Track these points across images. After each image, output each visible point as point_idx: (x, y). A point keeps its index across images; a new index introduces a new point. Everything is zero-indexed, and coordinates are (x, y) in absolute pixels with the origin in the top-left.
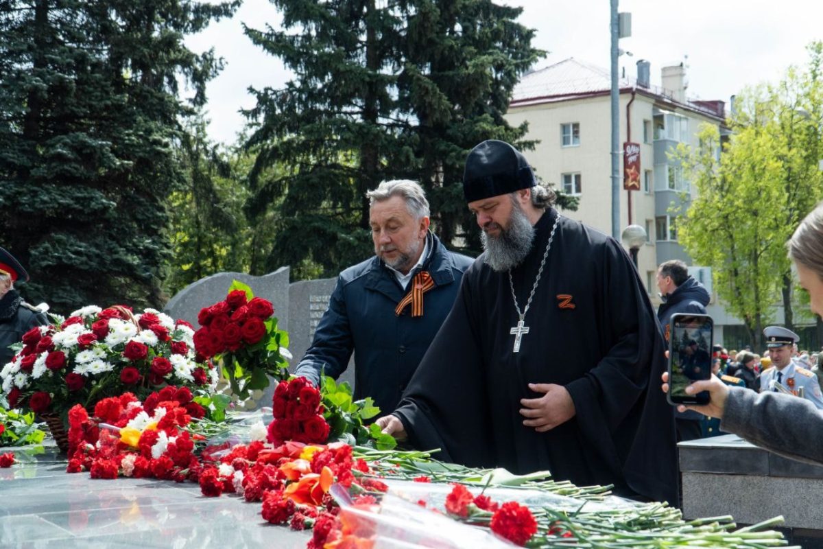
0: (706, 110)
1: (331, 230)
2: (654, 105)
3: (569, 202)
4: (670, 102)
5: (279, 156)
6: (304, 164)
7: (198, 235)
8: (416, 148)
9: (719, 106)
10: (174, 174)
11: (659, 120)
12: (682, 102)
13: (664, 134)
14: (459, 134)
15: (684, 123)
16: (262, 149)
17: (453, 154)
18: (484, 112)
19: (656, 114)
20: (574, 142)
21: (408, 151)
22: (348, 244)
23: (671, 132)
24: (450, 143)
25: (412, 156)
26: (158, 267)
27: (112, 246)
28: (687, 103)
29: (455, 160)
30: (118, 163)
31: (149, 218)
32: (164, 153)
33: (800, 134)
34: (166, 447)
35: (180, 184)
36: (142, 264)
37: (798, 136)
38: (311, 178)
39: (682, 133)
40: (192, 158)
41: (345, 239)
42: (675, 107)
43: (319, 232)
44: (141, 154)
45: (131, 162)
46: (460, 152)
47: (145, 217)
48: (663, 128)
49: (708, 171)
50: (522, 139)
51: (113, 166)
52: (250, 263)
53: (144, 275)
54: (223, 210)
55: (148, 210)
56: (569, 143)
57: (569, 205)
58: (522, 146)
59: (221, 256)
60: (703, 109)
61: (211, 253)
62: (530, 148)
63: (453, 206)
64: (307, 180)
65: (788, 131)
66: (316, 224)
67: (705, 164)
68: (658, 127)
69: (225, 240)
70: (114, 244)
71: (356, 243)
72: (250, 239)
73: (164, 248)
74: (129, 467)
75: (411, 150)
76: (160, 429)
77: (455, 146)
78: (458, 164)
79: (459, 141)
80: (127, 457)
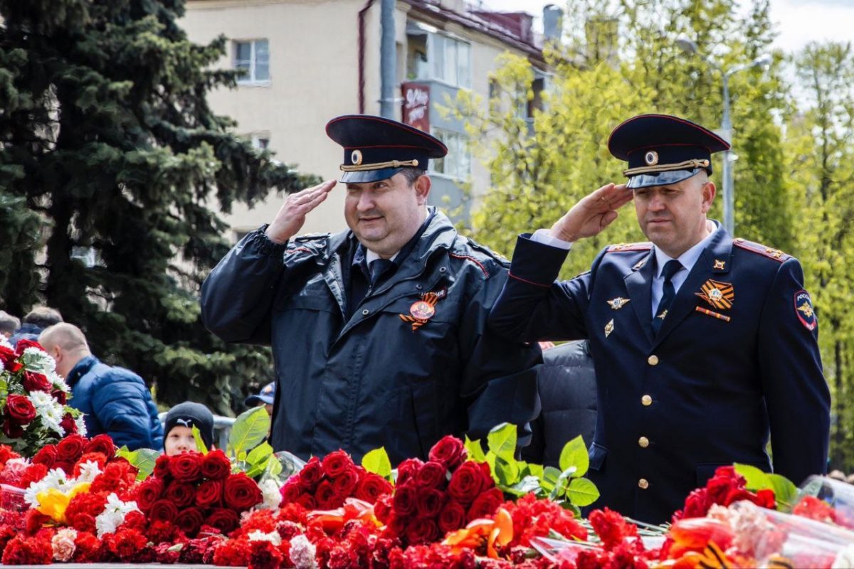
0: (501, 29)
2: (409, 14)
4: (436, 10)
8: (18, 74)
9: (524, 23)
11: (417, 44)
12: (459, 11)
13: (425, 71)
14: (101, 52)
15: (463, 50)
17: (93, 88)
18: (145, 14)
19: (414, 32)
20: (257, 77)
23: (439, 67)
24: (84, 68)
28: (468, 15)
29: (94, 101)
33: (675, 81)
34: (123, 517)
37: (671, 85)
39: (459, 70)
42: (446, 19)
46: (106, 85)
48: (424, 59)
49: (511, 143)
56: (247, 78)
58: (212, 80)
60: (495, 26)
62: (226, 83)
63: (89, 187)
65: (653, 75)
67: (507, 130)
68: (415, 57)
74: (68, 548)
75: (11, 76)
76: (104, 491)
77: (95, 74)
78: (100, 109)
79: (103, 65)
80: (59, 532)
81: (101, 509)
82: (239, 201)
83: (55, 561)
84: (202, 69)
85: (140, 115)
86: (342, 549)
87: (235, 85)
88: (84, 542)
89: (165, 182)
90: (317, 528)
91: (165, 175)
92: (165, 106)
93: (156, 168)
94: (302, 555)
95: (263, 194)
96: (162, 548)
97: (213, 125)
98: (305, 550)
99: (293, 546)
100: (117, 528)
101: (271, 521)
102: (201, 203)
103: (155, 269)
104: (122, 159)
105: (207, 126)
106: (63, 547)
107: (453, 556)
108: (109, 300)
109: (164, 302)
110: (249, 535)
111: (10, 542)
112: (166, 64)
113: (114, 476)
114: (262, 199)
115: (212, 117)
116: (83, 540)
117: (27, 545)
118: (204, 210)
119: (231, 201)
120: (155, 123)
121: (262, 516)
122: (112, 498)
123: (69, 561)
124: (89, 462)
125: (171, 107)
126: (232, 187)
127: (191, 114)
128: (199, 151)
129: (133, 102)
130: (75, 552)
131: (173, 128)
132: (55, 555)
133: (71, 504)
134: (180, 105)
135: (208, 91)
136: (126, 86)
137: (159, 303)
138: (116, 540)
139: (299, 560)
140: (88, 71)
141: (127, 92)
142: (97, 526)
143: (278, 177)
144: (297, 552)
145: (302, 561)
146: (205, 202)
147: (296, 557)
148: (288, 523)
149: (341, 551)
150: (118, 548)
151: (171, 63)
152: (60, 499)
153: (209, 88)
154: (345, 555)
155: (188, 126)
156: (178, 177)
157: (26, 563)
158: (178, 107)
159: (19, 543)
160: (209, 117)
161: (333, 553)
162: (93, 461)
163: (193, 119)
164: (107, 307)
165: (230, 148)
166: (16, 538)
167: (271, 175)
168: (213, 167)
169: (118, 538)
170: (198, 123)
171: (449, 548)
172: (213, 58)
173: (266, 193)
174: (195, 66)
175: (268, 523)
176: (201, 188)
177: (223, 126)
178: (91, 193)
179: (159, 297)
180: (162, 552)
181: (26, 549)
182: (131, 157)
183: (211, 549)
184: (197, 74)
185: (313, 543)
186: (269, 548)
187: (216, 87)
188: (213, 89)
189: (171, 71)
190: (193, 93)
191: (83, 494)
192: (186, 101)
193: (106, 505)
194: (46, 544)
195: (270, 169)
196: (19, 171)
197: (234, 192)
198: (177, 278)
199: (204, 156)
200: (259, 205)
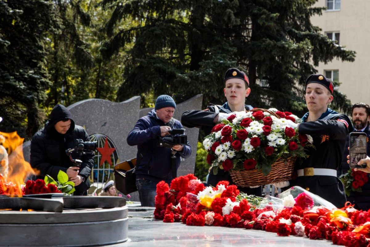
1: (170, 70)
3: (348, 55)
5: (130, 12)
6: (149, 19)
7: (55, 69)
8: (236, 11)
10: (51, 21)
16: (118, 6)
17: (264, 16)
20: (336, 8)
21: (230, 13)
22: (183, 81)
24: (261, 8)
25: (233, 17)
26: (38, 93)
27: (4, 75)
29: (264, 21)
30: (11, 11)
31: (32, 54)
32: (46, 5)
34: (232, 208)
35: (56, 30)
36: (27, 89)
38: (155, 30)
40: (61, 10)
41: (181, 77)
43: (160, 71)
44: (28, 5)
45: (22, 11)
46: (269, 15)
47: (29, 54)
50: (313, 6)
51: (8, 13)
52: (95, 91)
53: (28, 97)
54: (85, 50)
55: (31, 48)
56: (332, 8)
57: (349, 57)
58: (313, 12)
59: (72, 86)
61: (65, 83)
62: (318, 13)
63: (262, 56)
64: (152, 31)
66: (158, 65)
69: (77, 73)
70: (6, 74)
71: (190, 80)
72: (95, 73)
73: (43, 78)
74: (211, 220)
75: (232, 12)
76: (226, 197)
77: (265, 10)
78: (267, 24)
79: (268, 7)
80: (208, 213)
81: (224, 205)
82: (321, 61)
83: (206, 225)
84: (308, 8)
85: (283, 26)
86: (314, 229)
87: (321, 14)
88: (217, 218)
89: (291, 55)
90: (307, 219)
91: (291, 52)
92: (293, 23)
93: (288, 49)
94: (299, 230)
95: (331, 59)
96: (247, 222)
97: (312, 30)
98: (300, 228)
99: (296, 226)
100: (230, 213)
101: (289, 214)
102: (307, 62)
103: (287, 89)
104: (275, 45)
105: (310, 31)
106: (209, 219)
107: (356, 237)
108: (270, 100)
109: (291, 102)
110: (280, 220)
111: (189, 216)
112: (293, 6)
113: (230, 191)
114: (331, 61)
115: (312, 27)
116: (217, 217)
117: (195, 218)
118: (308, 65)
119: (318, 61)
120: (289, 29)
121: (286, 211)
122: (229, 200)
123: (211, 225)
124: (221, 185)
125: (296, 23)
126: (319, 55)
127: (303, 26)
128: (305, 42)
129: (280, 21)
130: (214, 222)
131: (296, 32)
132: (206, 222)
133: (213, 202)
134: (299, 22)
135: (311, 16)
136: (277, 15)
137: (288, 102)
138: (229, 218)
139: (298, 232)
140: (263, 9)
141: (277, 17)
142: (223, 211)
143: (337, 51)
144: (297, 228)
145: (299, 232)
146: (308, 61)
147: (297, 231)
148: (295, 216)
149: (314, 230)
150: (230, 221)
151: (295, 6)
152: (209, 199)
153: (311, 15)
154: (315, 232)
155: (302, 31)
156: (296, 53)
157: (195, 225)
158: (298, 23)
159: (192, 217)
160: (310, 27)
161: (311, 231)
162: (223, 185)
163: (304, 28)
164: (269, 103)
165: (318, 40)
166: (191, 215)
167: (335, 50)
168: (310, 49)
169: (230, 217)
170: (306, 29)
171: (355, 234)
172: (312, 3)
173: (333, 58)
174: (305, 7)
175: (288, 215)
176: (307, 56)
177: (316, 31)
178: (263, 59)
179: (289, 100)
180: (246, 224)
181: (195, 219)
182: (279, 44)
183: (265, 224)
184: (306, 9)
185: (304, 225)
186: (285, 226)
187: (314, 15)
188: (313, 15)
189: (295, 9)
190: (304, 17)
191: (218, 198)
192: (301, 20)
193: (226, 203)
194: (202, 218)
195: (334, 48)
196: (235, 50)
197: (319, 58)
198: (297, 92)
199: (307, 44)
200: (329, 63)
